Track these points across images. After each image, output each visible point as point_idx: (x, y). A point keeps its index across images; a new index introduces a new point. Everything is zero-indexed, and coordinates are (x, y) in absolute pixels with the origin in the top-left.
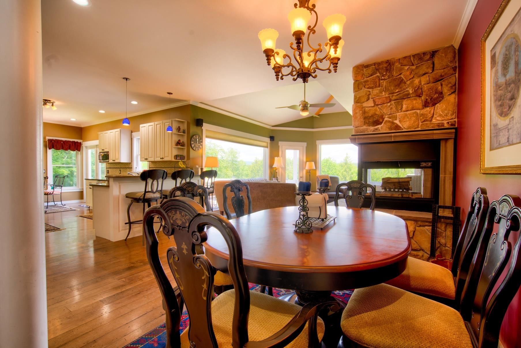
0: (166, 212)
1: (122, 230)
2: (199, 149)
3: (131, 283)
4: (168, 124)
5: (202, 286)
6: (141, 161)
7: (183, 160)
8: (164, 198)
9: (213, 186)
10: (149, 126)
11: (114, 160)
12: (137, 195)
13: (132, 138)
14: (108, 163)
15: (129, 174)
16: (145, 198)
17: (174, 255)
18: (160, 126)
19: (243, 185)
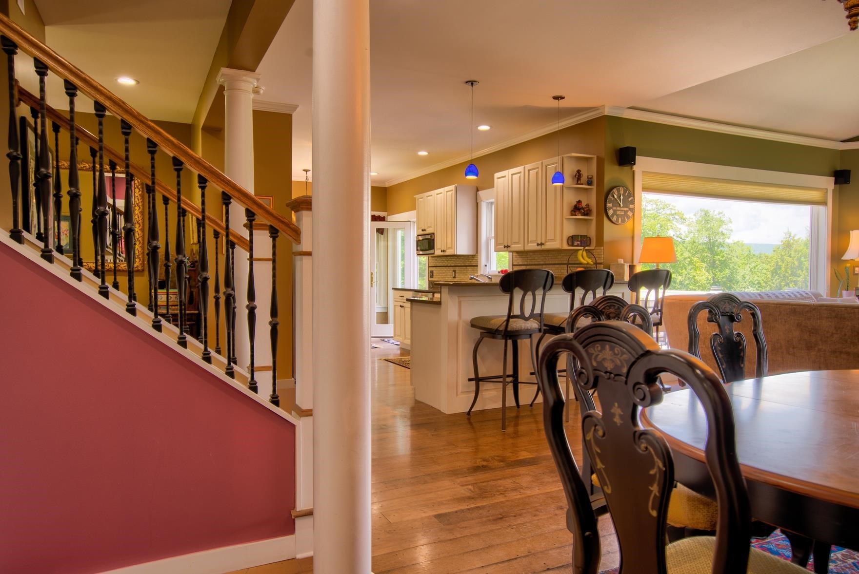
0: (584, 347)
1: (462, 392)
2: (625, 220)
3: (485, 497)
4: (553, 165)
5: (650, 488)
6: (495, 251)
7: (587, 248)
8: (546, 332)
9: (659, 308)
10: (513, 175)
11: (444, 251)
12: (493, 322)
13: (477, 203)
14: (432, 257)
15: (471, 279)
16: (509, 329)
17: (596, 426)
18: (537, 173)
19: (742, 306)
